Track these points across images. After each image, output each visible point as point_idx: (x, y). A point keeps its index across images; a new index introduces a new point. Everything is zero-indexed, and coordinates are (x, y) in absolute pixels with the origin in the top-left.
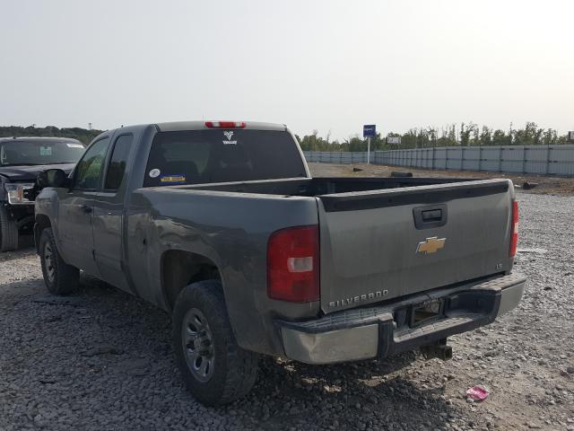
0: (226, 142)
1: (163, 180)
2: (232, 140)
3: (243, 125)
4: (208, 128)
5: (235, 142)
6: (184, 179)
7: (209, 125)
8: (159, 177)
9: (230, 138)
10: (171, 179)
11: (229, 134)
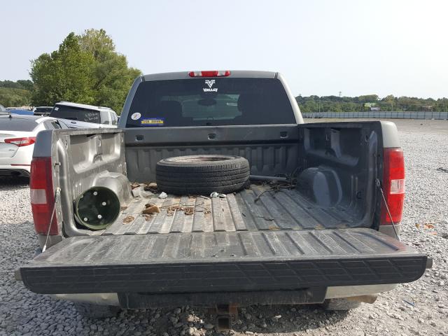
0: (205, 90)
1: (143, 122)
2: (213, 88)
3: (227, 74)
4: (190, 78)
5: (216, 90)
6: (162, 122)
7: (192, 74)
8: (139, 120)
9: (211, 86)
10: (150, 122)
11: (211, 83)
